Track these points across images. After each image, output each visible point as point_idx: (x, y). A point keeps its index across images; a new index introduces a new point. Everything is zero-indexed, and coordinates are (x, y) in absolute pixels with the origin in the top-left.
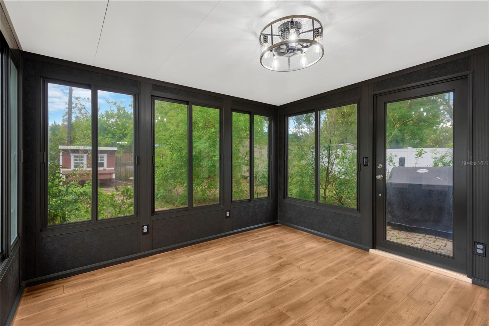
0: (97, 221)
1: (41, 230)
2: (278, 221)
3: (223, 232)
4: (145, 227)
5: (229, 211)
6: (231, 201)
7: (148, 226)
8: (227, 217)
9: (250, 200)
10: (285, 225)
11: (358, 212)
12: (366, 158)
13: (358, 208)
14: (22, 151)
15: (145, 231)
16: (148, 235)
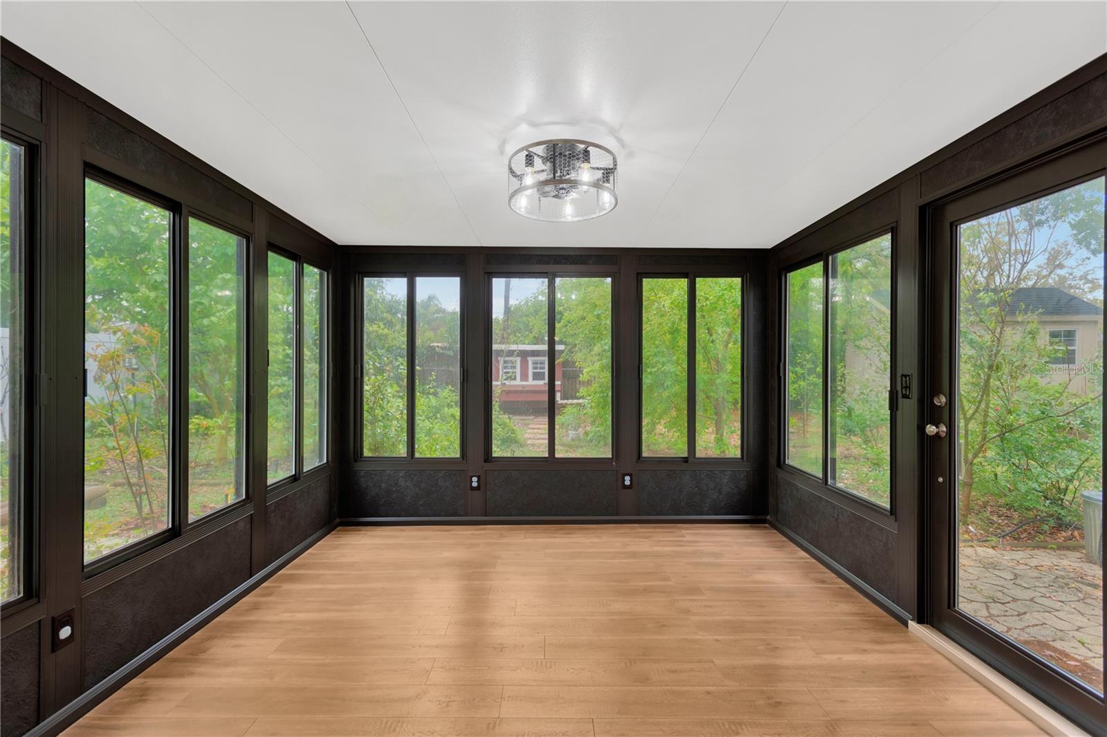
0: (412, 458)
1: (356, 461)
2: (768, 517)
3: (617, 515)
4: (475, 479)
5: (630, 475)
6: (635, 457)
7: (479, 477)
8: (625, 487)
9: (685, 460)
10: (776, 530)
11: (893, 517)
12: (906, 376)
13: (893, 511)
14: (331, 364)
15: (475, 484)
16: (479, 492)
